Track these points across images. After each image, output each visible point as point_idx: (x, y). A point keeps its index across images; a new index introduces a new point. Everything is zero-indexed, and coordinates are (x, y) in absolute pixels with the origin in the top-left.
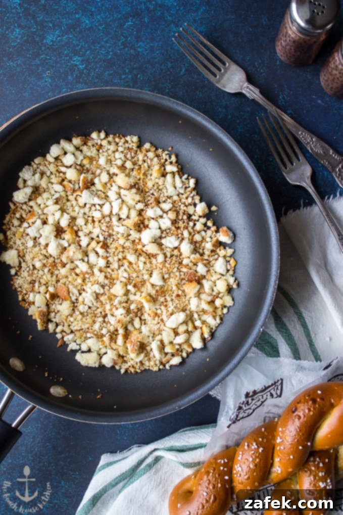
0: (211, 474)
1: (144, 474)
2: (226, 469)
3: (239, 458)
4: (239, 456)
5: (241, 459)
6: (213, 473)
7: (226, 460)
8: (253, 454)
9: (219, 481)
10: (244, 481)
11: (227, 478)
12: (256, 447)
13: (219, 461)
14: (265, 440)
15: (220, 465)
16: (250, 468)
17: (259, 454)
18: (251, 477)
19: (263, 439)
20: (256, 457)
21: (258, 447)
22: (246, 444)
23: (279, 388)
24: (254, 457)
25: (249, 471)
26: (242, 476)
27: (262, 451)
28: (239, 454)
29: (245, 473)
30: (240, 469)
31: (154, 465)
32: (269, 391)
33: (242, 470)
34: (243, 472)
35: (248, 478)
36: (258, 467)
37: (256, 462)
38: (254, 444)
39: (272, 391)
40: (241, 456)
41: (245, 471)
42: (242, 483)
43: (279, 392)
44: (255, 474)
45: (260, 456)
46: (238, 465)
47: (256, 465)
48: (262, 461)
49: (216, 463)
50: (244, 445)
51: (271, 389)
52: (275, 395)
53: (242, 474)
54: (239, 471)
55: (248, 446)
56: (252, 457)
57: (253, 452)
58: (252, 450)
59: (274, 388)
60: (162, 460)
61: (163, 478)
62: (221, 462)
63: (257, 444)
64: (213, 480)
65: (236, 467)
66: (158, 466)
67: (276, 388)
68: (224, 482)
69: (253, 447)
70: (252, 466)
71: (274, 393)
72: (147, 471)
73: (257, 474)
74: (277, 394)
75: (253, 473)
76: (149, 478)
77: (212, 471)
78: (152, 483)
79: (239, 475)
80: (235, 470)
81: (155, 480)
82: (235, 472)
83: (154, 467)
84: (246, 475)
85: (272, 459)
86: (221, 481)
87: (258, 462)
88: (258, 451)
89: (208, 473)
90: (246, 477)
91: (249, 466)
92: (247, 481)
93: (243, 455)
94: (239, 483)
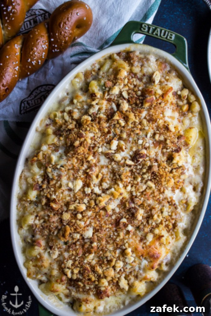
0: (63, 41)
1: (110, 38)
2: (53, 45)
3: (44, 53)
4: (44, 55)
5: (42, 53)
6: (62, 42)
7: (53, 51)
8: (34, 57)
9: (57, 37)
10: (40, 38)
11: (52, 40)
12: (33, 62)
13: (58, 50)
14: (27, 66)
15: (57, 48)
16: (36, 47)
17: (30, 58)
18: (35, 41)
19: (29, 67)
20: (32, 55)
21: (31, 62)
22: (40, 63)
23: (22, 108)
24: (34, 55)
25: (37, 45)
26: (42, 41)
27: (28, 60)
28: (44, 56)
29: (40, 43)
30: (43, 46)
31: (104, 44)
32: (30, 107)
33: (42, 46)
34: (41, 44)
35: (37, 40)
36: (31, 49)
37: (32, 51)
38: (34, 64)
39: (28, 107)
40: (43, 55)
41: (40, 45)
42: (42, 36)
43: (23, 105)
44: (33, 43)
45: (30, 56)
46: (44, 49)
47: (32, 49)
48: (28, 52)
49: (60, 49)
50: (41, 62)
51: (28, 108)
52: (26, 103)
53: (42, 43)
54: (44, 45)
55: (38, 62)
56: (35, 55)
57: (35, 58)
58: (35, 60)
59: (27, 109)
60: (98, 47)
61: (97, 34)
62: (57, 50)
63: (33, 64)
64: (62, 37)
65: (46, 47)
66: (101, 43)
67: (25, 108)
68: (54, 36)
69: (35, 62)
70: (35, 49)
71: (26, 105)
72: (108, 39)
73: (31, 43)
74: (24, 104)
75: (34, 44)
76: (107, 35)
77: (63, 44)
78: (104, 31)
79: (44, 42)
80: (46, 45)
81: (103, 33)
82: (47, 44)
83: (103, 43)
84: (39, 43)
85: (21, 54)
86: (56, 37)
87: (31, 52)
88: (31, 59)
89: (66, 42)
90: (39, 41)
91: (37, 48)
92: (38, 38)
93: (42, 56)
94: (43, 36)
